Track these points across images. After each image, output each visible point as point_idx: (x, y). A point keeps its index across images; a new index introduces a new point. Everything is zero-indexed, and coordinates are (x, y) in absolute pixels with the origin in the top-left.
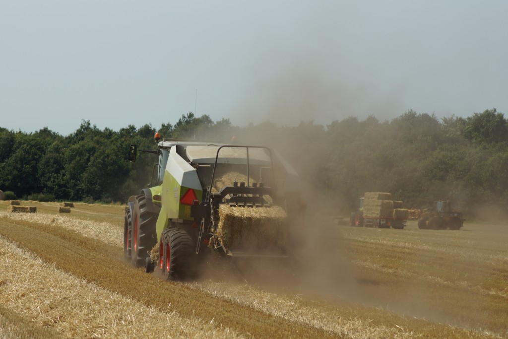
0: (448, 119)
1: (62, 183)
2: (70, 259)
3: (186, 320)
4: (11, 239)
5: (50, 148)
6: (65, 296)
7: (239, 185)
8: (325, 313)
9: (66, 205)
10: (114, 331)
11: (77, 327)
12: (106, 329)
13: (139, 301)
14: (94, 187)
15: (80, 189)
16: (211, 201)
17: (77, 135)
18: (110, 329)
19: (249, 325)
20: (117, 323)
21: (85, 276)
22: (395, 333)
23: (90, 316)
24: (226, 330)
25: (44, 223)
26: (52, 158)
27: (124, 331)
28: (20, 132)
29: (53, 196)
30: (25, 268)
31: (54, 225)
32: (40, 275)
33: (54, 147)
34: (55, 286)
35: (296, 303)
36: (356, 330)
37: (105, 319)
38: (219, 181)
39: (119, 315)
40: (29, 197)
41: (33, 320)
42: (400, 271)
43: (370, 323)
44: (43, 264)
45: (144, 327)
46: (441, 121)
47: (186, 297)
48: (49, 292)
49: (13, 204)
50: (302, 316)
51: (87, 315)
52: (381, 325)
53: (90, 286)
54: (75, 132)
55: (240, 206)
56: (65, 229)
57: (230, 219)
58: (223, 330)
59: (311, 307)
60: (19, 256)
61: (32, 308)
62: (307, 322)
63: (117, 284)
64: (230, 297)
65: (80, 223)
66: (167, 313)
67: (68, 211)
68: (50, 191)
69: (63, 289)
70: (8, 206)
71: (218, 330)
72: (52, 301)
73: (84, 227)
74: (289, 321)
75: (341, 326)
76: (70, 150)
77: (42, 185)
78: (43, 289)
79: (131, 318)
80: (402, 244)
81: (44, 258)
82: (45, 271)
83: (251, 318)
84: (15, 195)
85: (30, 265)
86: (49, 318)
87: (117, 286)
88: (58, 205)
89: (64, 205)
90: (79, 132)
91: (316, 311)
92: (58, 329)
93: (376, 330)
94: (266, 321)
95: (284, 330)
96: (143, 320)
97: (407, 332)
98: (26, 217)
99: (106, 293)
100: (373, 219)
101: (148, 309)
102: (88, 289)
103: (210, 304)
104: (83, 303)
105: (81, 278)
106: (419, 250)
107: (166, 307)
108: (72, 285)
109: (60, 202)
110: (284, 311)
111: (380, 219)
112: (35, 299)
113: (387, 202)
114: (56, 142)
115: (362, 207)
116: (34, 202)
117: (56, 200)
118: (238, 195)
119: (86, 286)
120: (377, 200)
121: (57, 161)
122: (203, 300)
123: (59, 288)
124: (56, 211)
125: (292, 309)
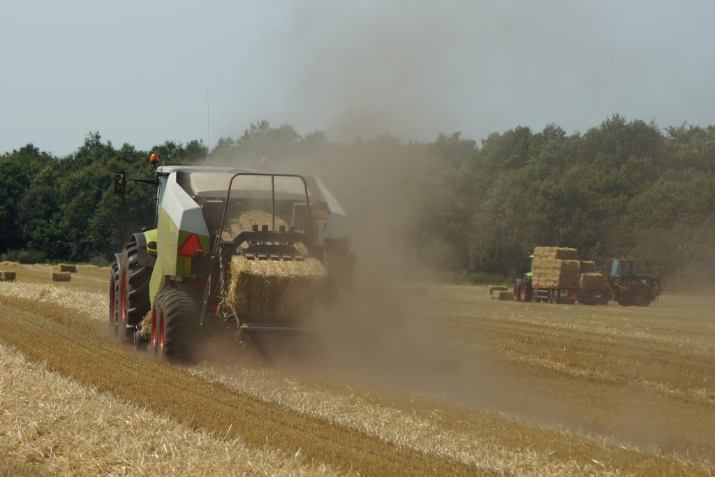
0: (676, 129)
1: (55, 233)
2: (70, 356)
3: (255, 451)
5: (38, 177)
6: (62, 414)
7: (260, 229)
8: (479, 441)
9: (64, 269)
10: (140, 470)
11: (80, 464)
12: (129, 467)
13: (180, 422)
14: (108, 239)
15: (87, 243)
16: (220, 252)
17: (79, 156)
18: (134, 467)
19: (357, 460)
20: (145, 457)
21: (94, 382)
22: (590, 472)
23: (103, 446)
24: (320, 468)
25: (29, 297)
26: (40, 194)
27: (156, 470)
29: (39, 254)
31: (44, 300)
32: (22, 381)
33: (44, 176)
34: (46, 399)
35: (432, 423)
36: (527, 468)
37: (127, 451)
38: (234, 223)
39: (149, 444)
40: (4, 256)
41: (10, 453)
42: (599, 373)
43: (550, 456)
44: (26, 362)
45: (189, 464)
46: (665, 133)
47: (255, 414)
48: (36, 408)
50: (441, 445)
51: (98, 444)
52: (569, 459)
53: (102, 398)
54: (78, 152)
55: (261, 259)
56: (62, 308)
57: (246, 277)
58: (316, 468)
59: (456, 431)
61: (9, 433)
62: (451, 454)
63: (145, 394)
64: (326, 414)
65: (85, 297)
66: (225, 441)
67: (67, 279)
68: (38, 245)
69: (58, 403)
71: (308, 468)
72: (42, 423)
73: (93, 305)
74: (420, 453)
75: (505, 461)
76: (70, 180)
77: (24, 237)
78: (27, 403)
79: (168, 448)
80: (602, 330)
81: (29, 354)
82: (29, 374)
83: (359, 449)
85: (6, 365)
86: (36, 449)
87: (146, 398)
88: (50, 269)
89: (60, 269)
90: (83, 153)
91: (464, 437)
92: (51, 467)
93: (560, 468)
94: (384, 453)
95: (412, 468)
96: (187, 451)
97: (610, 470)
99: (127, 409)
100: (548, 289)
101: (195, 435)
102: (99, 403)
103: (294, 427)
104: (91, 426)
105: (88, 386)
106: (629, 339)
107: (224, 432)
108: (72, 396)
109: (54, 264)
110: (414, 438)
111: (559, 290)
112: (14, 420)
113: (571, 263)
114: (47, 168)
115: (530, 272)
116: (12, 263)
117: (47, 260)
118: (258, 243)
119: (95, 399)
120: (554, 260)
121: (48, 199)
122: (283, 420)
123: (53, 401)
124: (47, 279)
125: (426, 434)
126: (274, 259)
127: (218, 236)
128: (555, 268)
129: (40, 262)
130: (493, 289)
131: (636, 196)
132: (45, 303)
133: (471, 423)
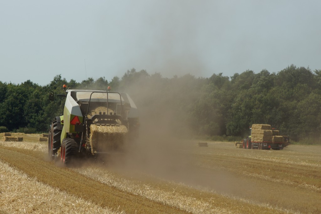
1: (41, 120)
2: (47, 175)
4: (5, 160)
5: (32, 95)
6: (44, 201)
7: (102, 114)
9: (44, 136)
13: (96, 204)
16: (86, 123)
17: (51, 85)
21: (58, 187)
25: (29, 149)
26: (33, 103)
28: (11, 83)
29: (35, 129)
30: (15, 181)
31: (35, 150)
32: (26, 186)
33: (34, 95)
34: (36, 194)
38: (93, 112)
40: (18, 130)
42: (285, 181)
44: (28, 178)
47: (130, 200)
48: (32, 198)
49: (6, 135)
53: (62, 193)
54: (51, 83)
56: (43, 153)
59: (221, 207)
60: (11, 173)
61: (20, 210)
64: (162, 200)
66: (117, 213)
67: (46, 140)
68: (33, 125)
69: (42, 196)
70: (3, 136)
72: (35, 205)
76: (47, 96)
77: (26, 121)
78: (28, 196)
80: (286, 162)
81: (29, 174)
82: (29, 183)
84: (7, 129)
85: (19, 179)
87: (81, 193)
89: (43, 136)
90: (53, 84)
91: (224, 210)
98: (16, 144)
99: (73, 199)
100: (258, 143)
101: (103, 210)
102: (60, 196)
103: (148, 206)
104: (56, 206)
105: (55, 188)
106: (299, 165)
107: (116, 208)
108: (48, 193)
109: (40, 134)
110: (202, 211)
111: (263, 143)
112: (22, 203)
113: (268, 131)
114: (36, 91)
115: (250, 135)
116: (21, 133)
117: (37, 132)
118: (102, 119)
119: (58, 194)
120: (261, 130)
121: (37, 105)
122: (143, 203)
123: (39, 195)
124: (37, 140)
125: (207, 208)
126: (107, 126)
127: (86, 117)
128: (261, 133)
129: (34, 133)
130: (237, 143)
131: (301, 101)
132: (35, 151)
133: (228, 204)
